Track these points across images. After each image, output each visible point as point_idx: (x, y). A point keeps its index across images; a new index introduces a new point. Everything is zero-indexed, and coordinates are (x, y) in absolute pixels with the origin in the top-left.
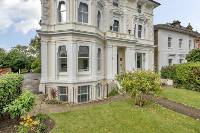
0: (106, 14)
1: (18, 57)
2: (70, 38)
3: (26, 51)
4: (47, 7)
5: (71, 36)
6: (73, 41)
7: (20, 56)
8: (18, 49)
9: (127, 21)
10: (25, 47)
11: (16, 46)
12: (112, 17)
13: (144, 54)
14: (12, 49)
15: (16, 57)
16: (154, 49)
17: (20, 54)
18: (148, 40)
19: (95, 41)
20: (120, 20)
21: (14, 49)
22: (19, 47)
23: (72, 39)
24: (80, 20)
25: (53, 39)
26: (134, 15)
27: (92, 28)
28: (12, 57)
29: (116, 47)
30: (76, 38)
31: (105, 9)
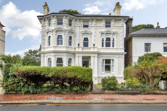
0: (77, 35)
1: (30, 62)
2: (53, 54)
3: (37, 55)
4: (44, 39)
5: (53, 53)
6: (54, 56)
7: (31, 62)
8: (30, 54)
9: (94, 37)
10: (36, 51)
11: (28, 51)
12: (82, 37)
13: (113, 60)
14: (25, 54)
15: (29, 62)
16: (124, 55)
17: (32, 60)
18: (117, 49)
19: (65, 55)
20: (88, 37)
21: (27, 54)
22: (30, 52)
23: (53, 55)
24: (58, 44)
25: (46, 55)
26: (100, 32)
27: (64, 48)
28: (26, 62)
29: (82, 57)
30: (55, 54)
31: (77, 32)
